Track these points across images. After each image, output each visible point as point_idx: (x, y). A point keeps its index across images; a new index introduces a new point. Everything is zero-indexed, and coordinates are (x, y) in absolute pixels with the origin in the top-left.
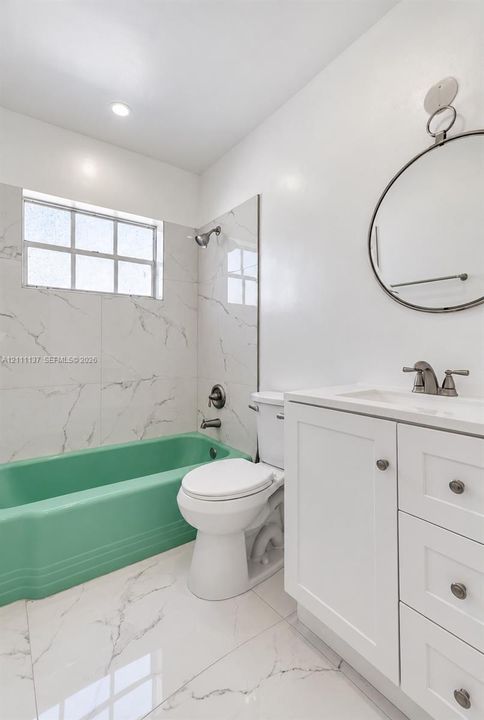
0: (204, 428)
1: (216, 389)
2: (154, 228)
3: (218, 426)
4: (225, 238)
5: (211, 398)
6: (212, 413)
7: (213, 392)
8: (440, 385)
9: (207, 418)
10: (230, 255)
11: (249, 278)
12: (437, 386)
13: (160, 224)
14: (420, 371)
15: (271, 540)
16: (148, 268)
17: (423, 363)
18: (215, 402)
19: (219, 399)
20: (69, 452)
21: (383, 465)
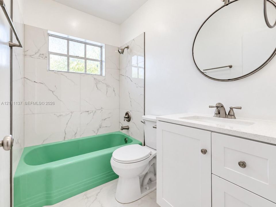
0: (122, 130)
1: (127, 114)
2: (101, 47)
3: (128, 129)
4: (131, 51)
5: (125, 117)
6: (126, 124)
7: (126, 115)
8: (227, 114)
9: (124, 126)
10: (133, 57)
11: (141, 67)
12: (226, 114)
13: (104, 45)
14: (217, 107)
15: (150, 179)
16: (98, 63)
17: (219, 103)
18: (127, 119)
19: (128, 118)
20: (67, 140)
21: (204, 152)
